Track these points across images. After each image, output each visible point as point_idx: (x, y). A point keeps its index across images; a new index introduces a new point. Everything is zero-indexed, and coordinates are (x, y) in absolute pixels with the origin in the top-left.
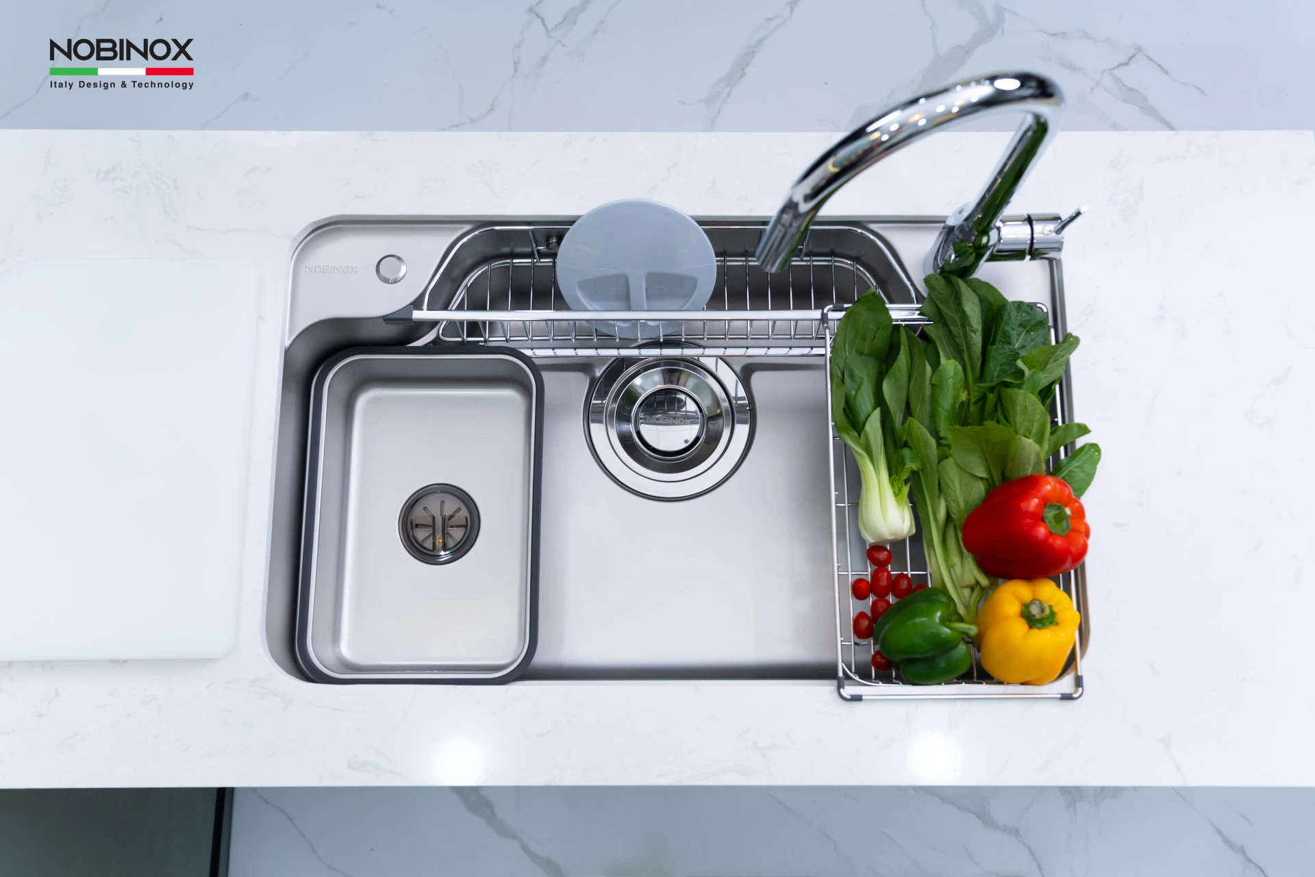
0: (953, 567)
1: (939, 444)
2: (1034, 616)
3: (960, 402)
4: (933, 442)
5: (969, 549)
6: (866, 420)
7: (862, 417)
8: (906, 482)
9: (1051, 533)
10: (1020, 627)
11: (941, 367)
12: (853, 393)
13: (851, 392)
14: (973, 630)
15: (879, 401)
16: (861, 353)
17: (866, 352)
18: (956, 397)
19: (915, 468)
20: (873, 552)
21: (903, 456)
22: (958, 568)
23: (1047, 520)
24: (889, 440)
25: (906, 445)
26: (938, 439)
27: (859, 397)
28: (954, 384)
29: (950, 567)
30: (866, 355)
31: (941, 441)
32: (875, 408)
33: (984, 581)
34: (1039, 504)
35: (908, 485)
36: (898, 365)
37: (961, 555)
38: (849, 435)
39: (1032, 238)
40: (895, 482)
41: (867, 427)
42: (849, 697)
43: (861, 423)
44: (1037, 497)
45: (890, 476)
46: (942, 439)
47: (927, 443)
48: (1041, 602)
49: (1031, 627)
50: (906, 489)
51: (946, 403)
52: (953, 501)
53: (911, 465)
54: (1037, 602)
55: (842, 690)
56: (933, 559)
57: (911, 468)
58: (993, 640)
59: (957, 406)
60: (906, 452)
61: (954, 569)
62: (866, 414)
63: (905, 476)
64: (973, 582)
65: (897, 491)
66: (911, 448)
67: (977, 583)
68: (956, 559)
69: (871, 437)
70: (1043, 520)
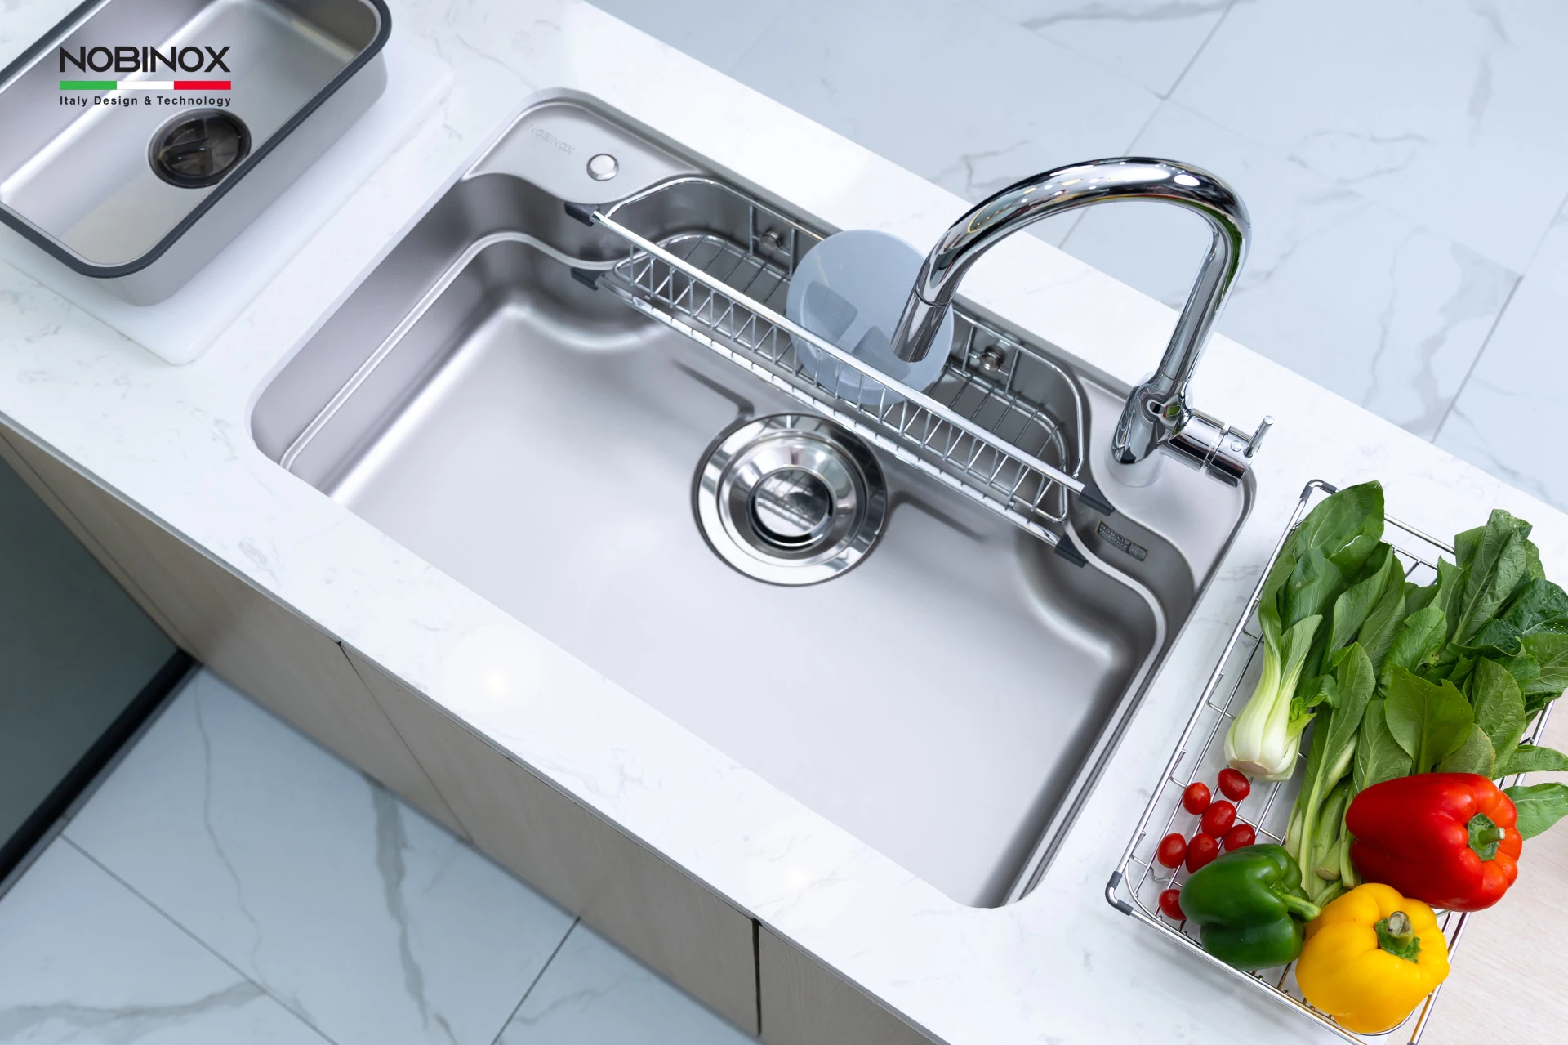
0: (1316, 847)
1: (1376, 691)
2: (1391, 930)
3: (1426, 662)
4: (1372, 682)
5: (1350, 827)
6: (1300, 620)
7: (1296, 616)
8: (1313, 710)
9: (1468, 846)
10: (1370, 939)
11: (1424, 610)
12: (1299, 585)
13: (1297, 583)
14: (1313, 911)
15: (1326, 609)
16: (1327, 555)
17: (1333, 555)
18: (1423, 653)
19: (1330, 700)
20: (1228, 775)
21: (1322, 682)
22: (1322, 852)
23: (1470, 831)
24: (1313, 663)
25: (1333, 673)
26: (1379, 684)
27: (1303, 592)
28: (1429, 637)
29: (1314, 846)
30: (1332, 560)
31: (1379, 689)
32: (1318, 613)
33: (1348, 878)
34: (1470, 804)
35: (1314, 715)
36: (1368, 585)
37: (1337, 835)
38: (1271, 622)
40: (1297, 705)
41: (1297, 628)
42: (1116, 902)
43: (1292, 621)
44: (1472, 796)
45: (1295, 696)
46: (1382, 686)
47: (1363, 679)
49: (1379, 946)
50: (1307, 719)
51: (1409, 650)
52: (1362, 759)
53: (1327, 695)
55: (1112, 889)
56: (1298, 823)
57: (1326, 697)
58: (1324, 940)
59: (1419, 665)
60: (1328, 680)
61: (1316, 850)
62: (1302, 615)
63: (1315, 703)
64: (1334, 871)
65: (1294, 718)
66: (1336, 681)
67: (1340, 877)
68: (1325, 839)
69: (1296, 641)
70: (1466, 826)
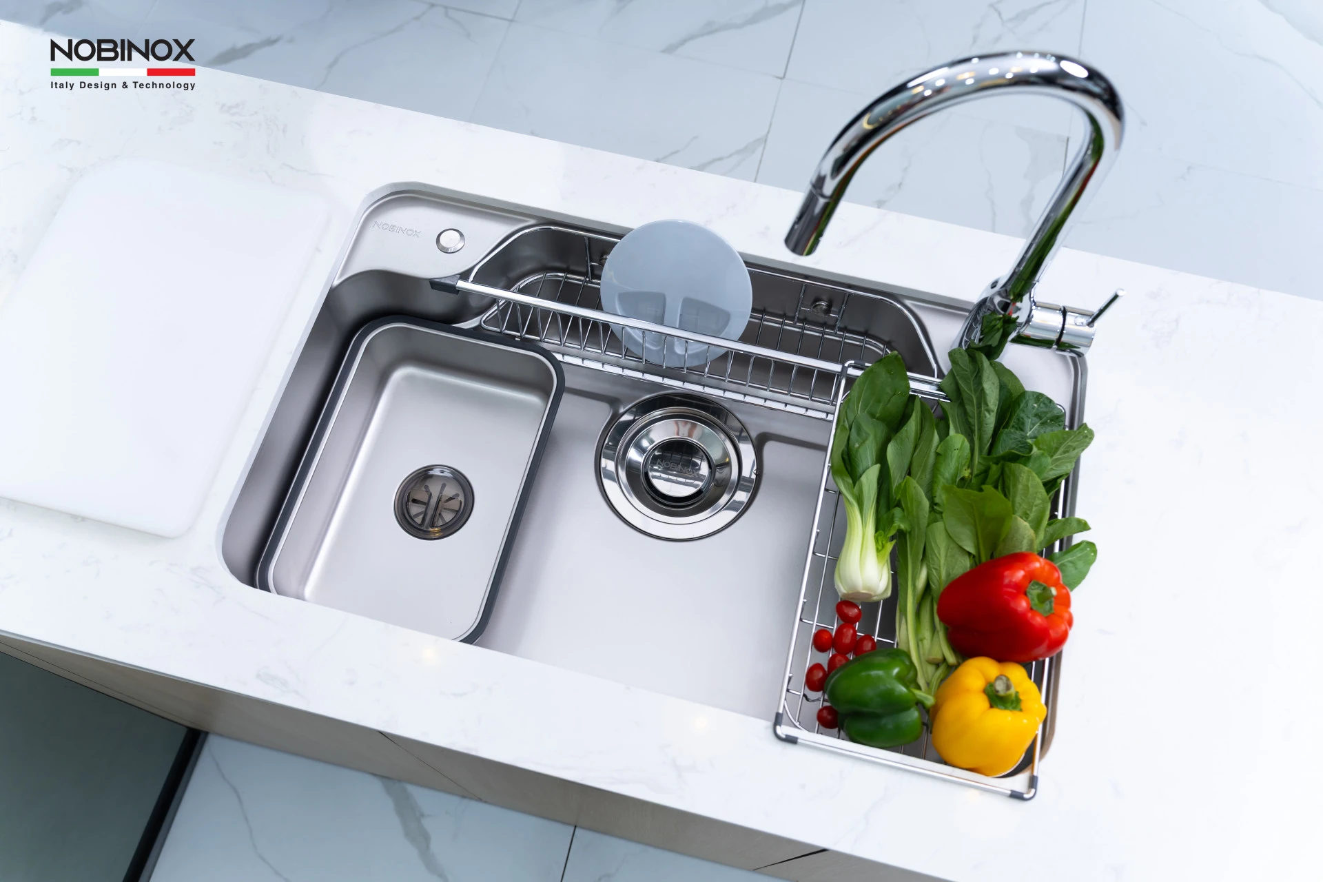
0: (921, 640)
1: (932, 509)
2: (997, 691)
3: (962, 476)
4: (926, 503)
5: (942, 619)
6: (864, 472)
7: (860, 469)
8: (892, 538)
9: (1031, 609)
10: (981, 702)
11: (948, 438)
12: (857, 445)
13: (855, 444)
14: (930, 701)
15: (881, 458)
16: (873, 416)
17: (878, 415)
18: (958, 470)
19: (903, 526)
20: (844, 606)
21: (893, 514)
22: (927, 643)
23: (1029, 596)
24: (883, 501)
25: (899, 505)
26: (933, 504)
27: (861, 451)
28: (959, 457)
29: (919, 641)
30: (878, 419)
31: (935, 507)
32: (876, 463)
33: (951, 659)
34: (1024, 577)
35: (894, 542)
36: (906, 430)
37: (934, 629)
38: (843, 480)
39: (1063, 328)
40: (879, 538)
41: (863, 479)
42: (784, 737)
43: (858, 475)
44: (1024, 570)
45: (877, 530)
46: (936, 504)
47: (920, 503)
48: (1008, 679)
49: (991, 707)
50: (890, 546)
51: (948, 470)
52: (935, 569)
53: (900, 524)
54: (1004, 678)
55: (778, 727)
56: (903, 626)
57: (899, 526)
58: (949, 713)
59: (958, 479)
60: (897, 512)
61: (922, 643)
62: (865, 468)
63: (892, 532)
64: (939, 657)
65: (880, 548)
66: (903, 510)
67: (944, 659)
68: (926, 633)
69: (865, 489)
70: (1025, 594)
